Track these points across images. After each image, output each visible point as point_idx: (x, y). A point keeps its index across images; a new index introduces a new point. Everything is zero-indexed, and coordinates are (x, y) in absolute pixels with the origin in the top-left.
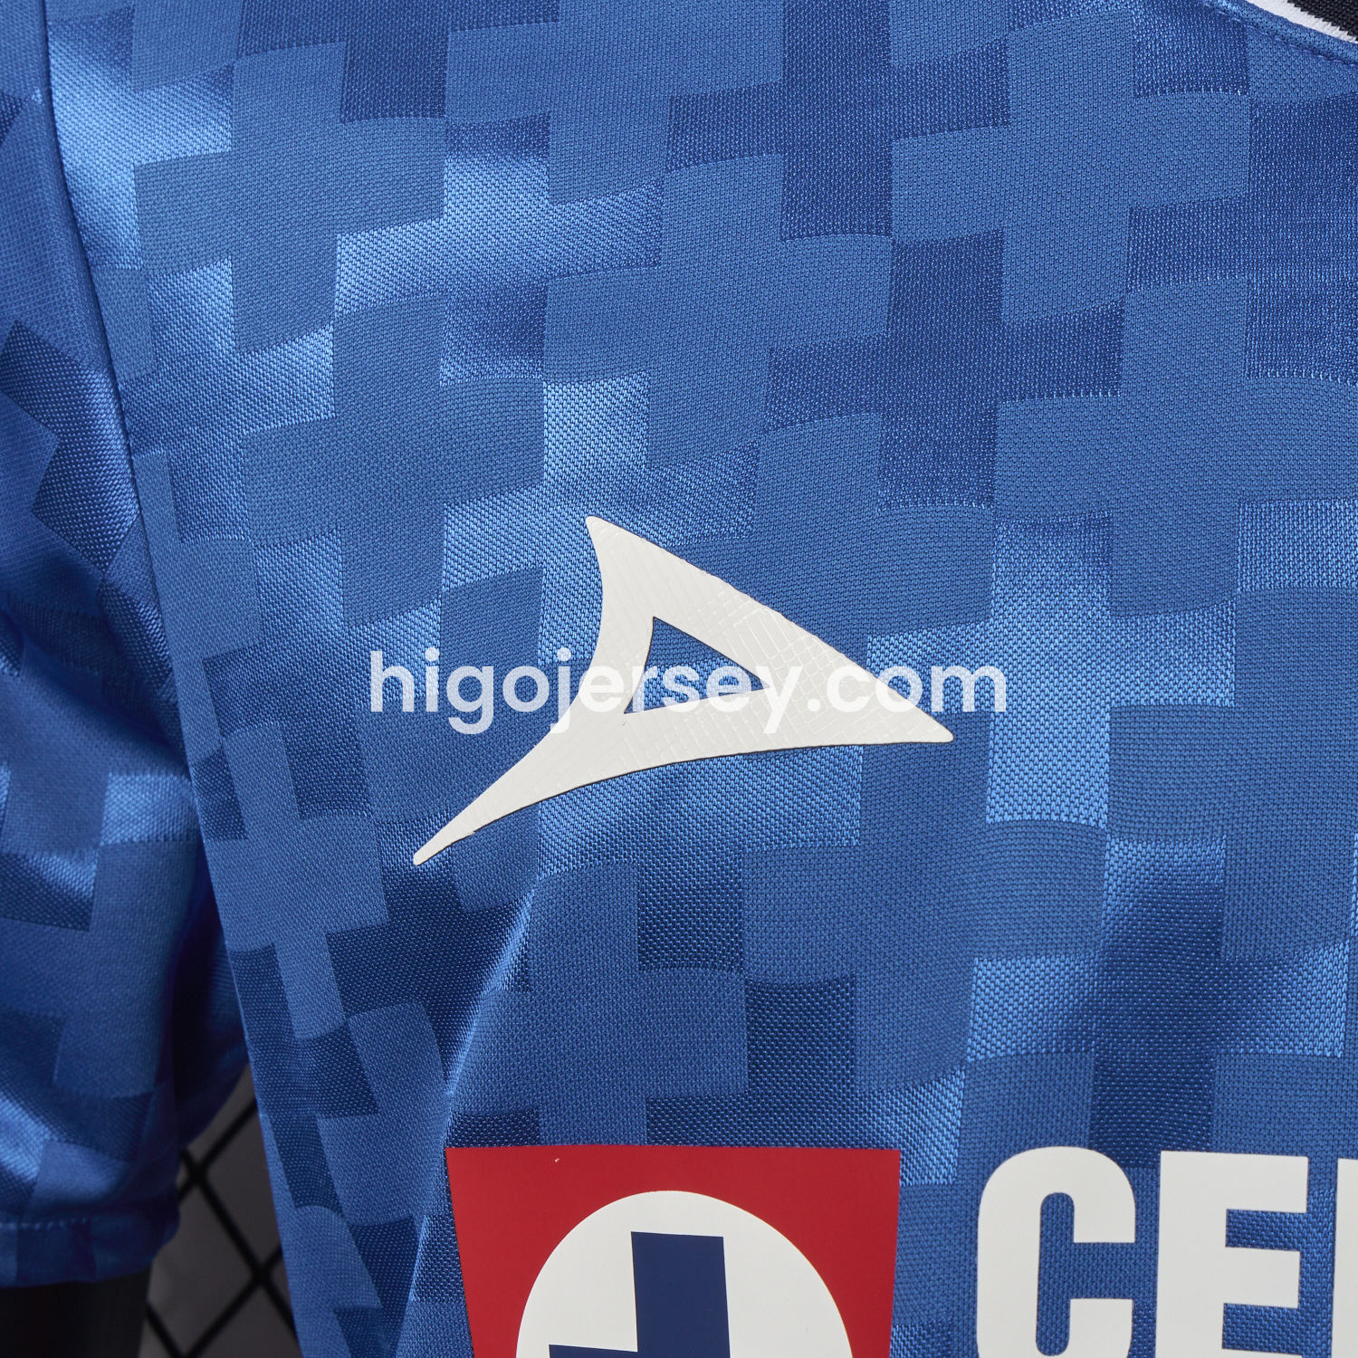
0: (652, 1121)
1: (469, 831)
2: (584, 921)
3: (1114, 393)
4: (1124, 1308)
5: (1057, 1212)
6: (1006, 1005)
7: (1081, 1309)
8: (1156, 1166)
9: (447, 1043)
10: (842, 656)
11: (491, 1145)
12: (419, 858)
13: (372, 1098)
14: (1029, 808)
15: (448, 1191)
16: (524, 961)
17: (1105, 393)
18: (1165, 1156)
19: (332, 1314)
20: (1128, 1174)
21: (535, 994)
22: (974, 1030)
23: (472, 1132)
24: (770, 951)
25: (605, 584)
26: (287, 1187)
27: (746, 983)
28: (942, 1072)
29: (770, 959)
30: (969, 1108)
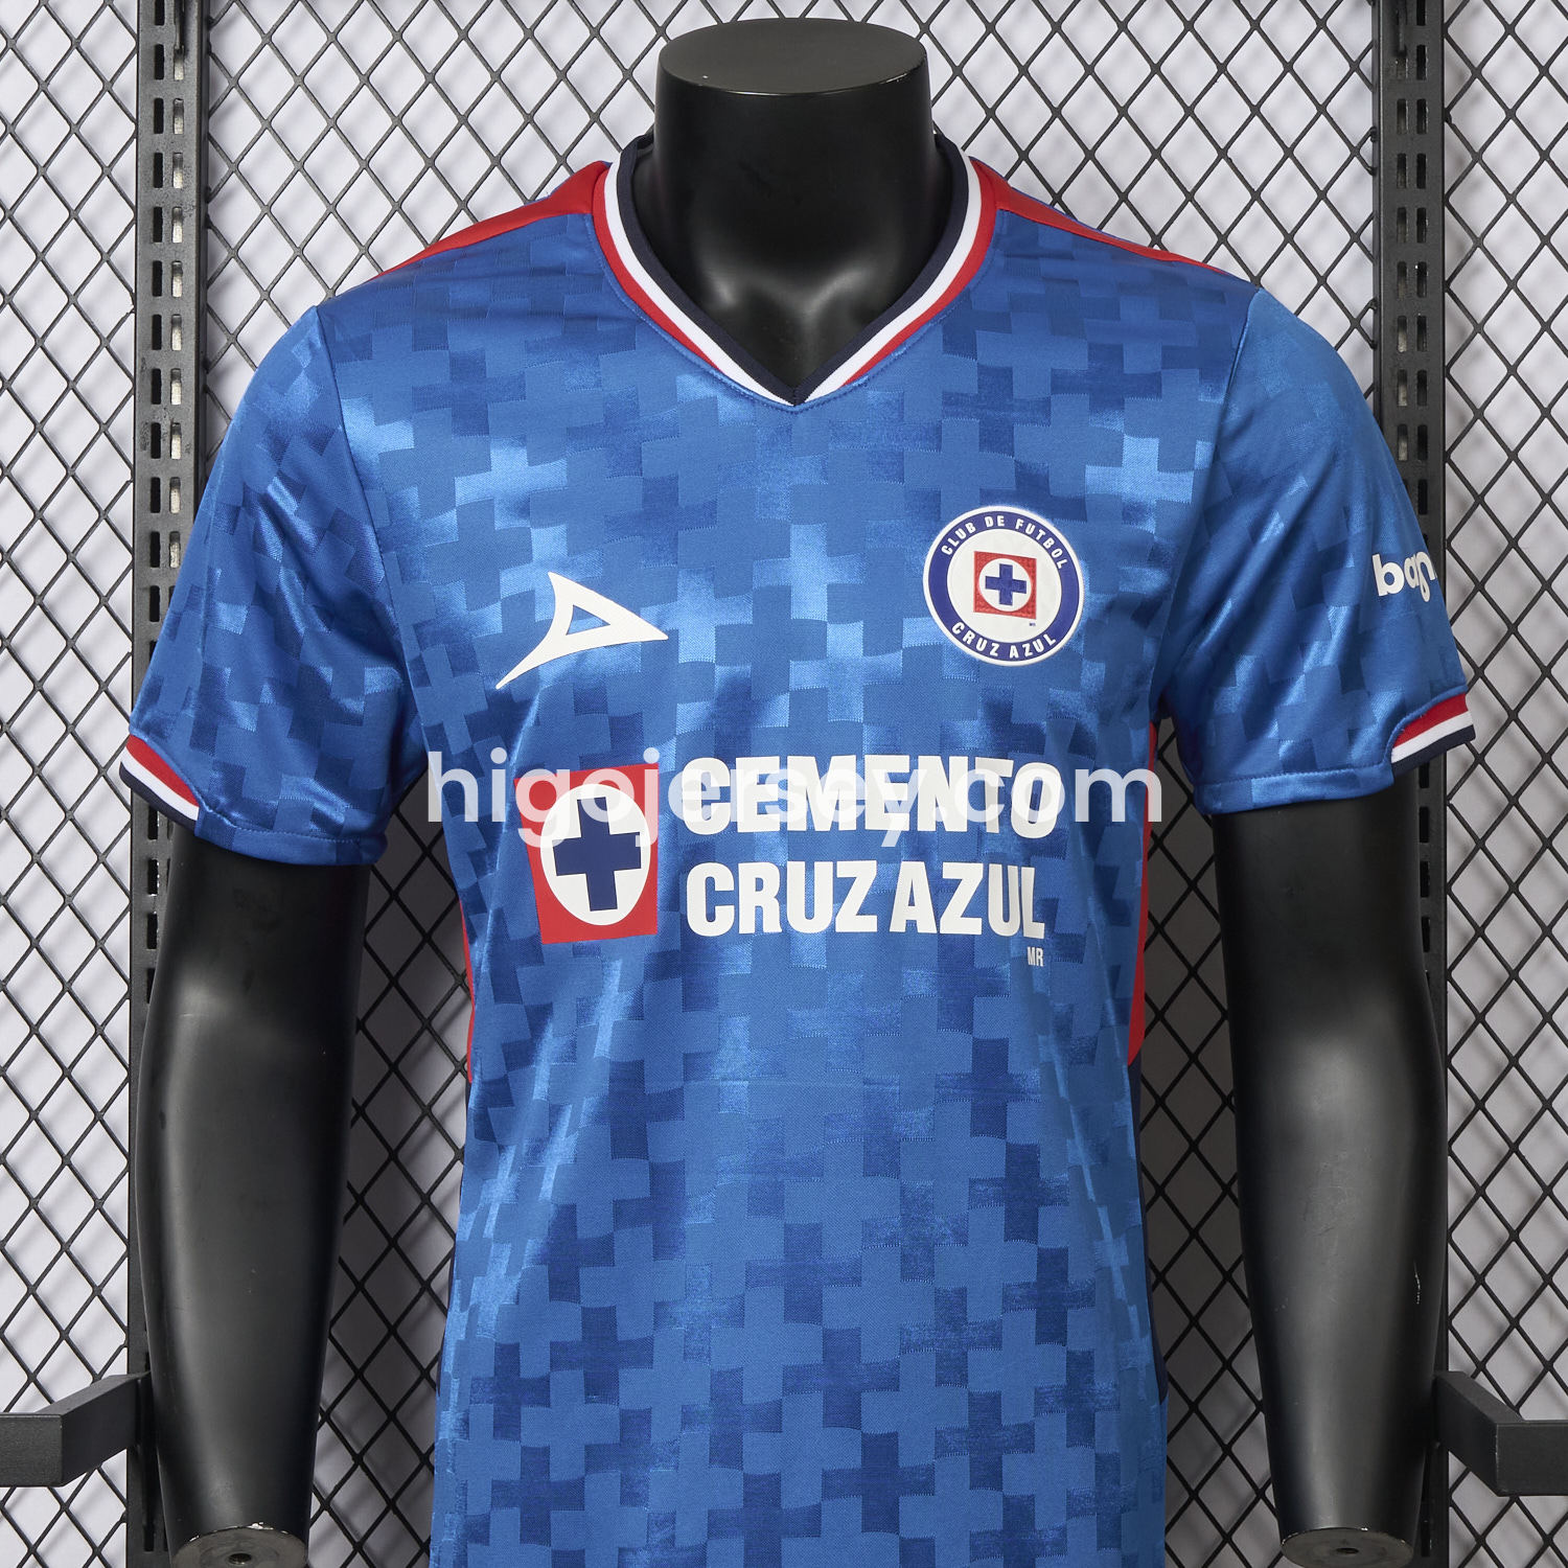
0: (581, 764)
1: (516, 677)
2: (556, 701)
3: (714, 526)
6: (688, 717)
12: (498, 686)
14: (692, 658)
17: (712, 527)
22: (678, 725)
24: (616, 707)
25: (556, 594)
27: (609, 717)
28: (670, 739)
29: (615, 709)
30: (678, 748)
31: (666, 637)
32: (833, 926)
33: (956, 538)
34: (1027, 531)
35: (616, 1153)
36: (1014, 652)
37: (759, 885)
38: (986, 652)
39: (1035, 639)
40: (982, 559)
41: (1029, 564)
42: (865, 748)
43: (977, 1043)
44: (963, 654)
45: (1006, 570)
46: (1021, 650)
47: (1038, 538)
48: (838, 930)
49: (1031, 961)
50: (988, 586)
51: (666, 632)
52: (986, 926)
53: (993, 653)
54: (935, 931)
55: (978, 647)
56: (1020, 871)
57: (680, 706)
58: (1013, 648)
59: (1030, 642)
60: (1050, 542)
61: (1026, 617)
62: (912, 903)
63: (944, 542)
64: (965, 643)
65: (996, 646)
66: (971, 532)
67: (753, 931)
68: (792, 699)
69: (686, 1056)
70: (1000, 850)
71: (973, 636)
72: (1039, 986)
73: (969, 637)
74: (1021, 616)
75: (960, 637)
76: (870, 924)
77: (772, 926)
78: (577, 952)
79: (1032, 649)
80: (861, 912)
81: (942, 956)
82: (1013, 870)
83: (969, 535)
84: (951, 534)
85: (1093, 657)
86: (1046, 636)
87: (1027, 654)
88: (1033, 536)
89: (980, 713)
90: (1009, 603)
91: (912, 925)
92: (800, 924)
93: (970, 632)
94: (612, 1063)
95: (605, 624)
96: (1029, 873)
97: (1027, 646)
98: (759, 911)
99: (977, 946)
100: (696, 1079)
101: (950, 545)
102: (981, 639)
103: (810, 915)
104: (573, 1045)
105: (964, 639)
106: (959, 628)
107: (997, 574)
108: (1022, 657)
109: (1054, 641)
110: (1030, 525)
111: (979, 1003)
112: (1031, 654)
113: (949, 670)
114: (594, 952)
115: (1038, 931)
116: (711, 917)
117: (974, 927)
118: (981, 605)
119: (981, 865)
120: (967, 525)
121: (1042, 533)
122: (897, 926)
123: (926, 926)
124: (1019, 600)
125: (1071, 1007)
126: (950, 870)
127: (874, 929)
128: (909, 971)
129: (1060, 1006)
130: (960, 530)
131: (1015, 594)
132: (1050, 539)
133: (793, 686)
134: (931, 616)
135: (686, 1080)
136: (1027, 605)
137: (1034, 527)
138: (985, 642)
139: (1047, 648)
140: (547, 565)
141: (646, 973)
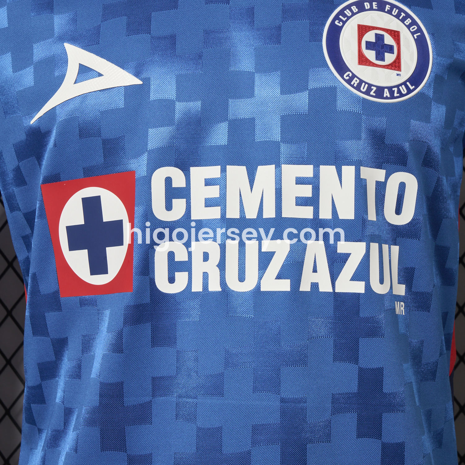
0: (84, 173)
1: (42, 115)
2: (67, 130)
3: (177, 9)
4: (184, 200)
5: (168, 181)
6: (155, 138)
7: (175, 201)
8: (189, 171)
9: (40, 165)
10: (119, 68)
11: (50, 183)
12: (32, 122)
13: (26, 182)
14: (159, 97)
15: (42, 194)
16: (55, 141)
17: (175, 9)
18: (191, 168)
19: (21, 238)
20: (184, 172)
21: (58, 147)
22: (149, 144)
23: (47, 180)
24: (107, 132)
25: (68, 58)
26: (9, 209)
27: (102, 139)
28: (143, 153)
29: (107, 134)
30: (148, 160)
31: (141, 83)
32: (258, 286)
33: (345, 15)
34: (393, 13)
35: (104, 448)
36: (386, 93)
37: (206, 257)
38: (367, 93)
39: (401, 85)
40: (363, 30)
41: (396, 35)
42: (282, 160)
43: (361, 370)
44: (352, 94)
45: (379, 38)
46: (392, 92)
47: (401, 18)
48: (262, 290)
49: (398, 311)
50: (367, 48)
51: (141, 80)
52: (368, 287)
53: (372, 93)
54: (331, 291)
55: (362, 89)
56: (390, 248)
57: (150, 131)
58: (386, 90)
59: (398, 86)
60: (408, 21)
61: (395, 70)
62: (315, 270)
63: (337, 17)
64: (352, 86)
65: (374, 89)
66: (355, 12)
67: (201, 290)
68: (230, 125)
69: (154, 379)
70: (377, 233)
71: (358, 81)
72: (402, 329)
73: (355, 82)
74: (391, 69)
75: (349, 82)
76: (285, 285)
77: (215, 286)
78: (83, 303)
79: (399, 91)
80: (279, 277)
81: (337, 308)
82: (385, 247)
83: (354, 14)
84: (342, 12)
85: (439, 100)
86: (408, 83)
87: (396, 95)
88: (397, 16)
89: (363, 135)
90: (383, 59)
91: (315, 286)
92: (234, 285)
93: (356, 79)
94: (101, 383)
95: (100, 75)
96: (395, 249)
97: (396, 89)
98: (205, 276)
99: (362, 301)
100: (161, 396)
101: (340, 20)
102: (363, 84)
103: (242, 279)
104: (79, 367)
105: (352, 83)
106: (348, 75)
107: (373, 40)
108: (392, 97)
109: (414, 87)
110: (395, 9)
111: (364, 343)
112: (398, 95)
113: (342, 104)
114: (93, 303)
115: (401, 290)
116: (172, 280)
117: (359, 288)
118: (363, 60)
119: (365, 243)
120: (352, 7)
121: (403, 14)
122: (305, 287)
123: (325, 287)
124: (390, 58)
125: (422, 342)
126: (343, 247)
127: (288, 289)
128: (313, 319)
129: (415, 341)
130: (347, 10)
131: (386, 54)
132: (409, 19)
133: (231, 116)
134: (328, 67)
135: (154, 396)
136: (395, 62)
137: (397, 10)
138: (367, 85)
139: (409, 91)
140: (63, 39)
141: (125, 319)
